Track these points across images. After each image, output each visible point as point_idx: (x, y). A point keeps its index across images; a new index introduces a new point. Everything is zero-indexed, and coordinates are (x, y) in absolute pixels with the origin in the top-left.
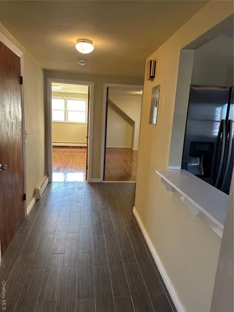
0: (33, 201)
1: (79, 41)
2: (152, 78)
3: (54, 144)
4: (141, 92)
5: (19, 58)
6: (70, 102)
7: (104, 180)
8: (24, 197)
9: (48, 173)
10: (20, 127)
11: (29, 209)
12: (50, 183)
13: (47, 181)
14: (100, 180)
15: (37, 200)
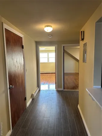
0: (31, 100)
1: (45, 26)
2: (83, 39)
3: (41, 72)
4: (79, 47)
5: (22, 38)
6: (50, 54)
7: (64, 89)
8: (25, 99)
9: (38, 86)
10: (23, 67)
11: (28, 104)
12: (39, 90)
13: (38, 90)
14: (62, 89)
15: (33, 99)
